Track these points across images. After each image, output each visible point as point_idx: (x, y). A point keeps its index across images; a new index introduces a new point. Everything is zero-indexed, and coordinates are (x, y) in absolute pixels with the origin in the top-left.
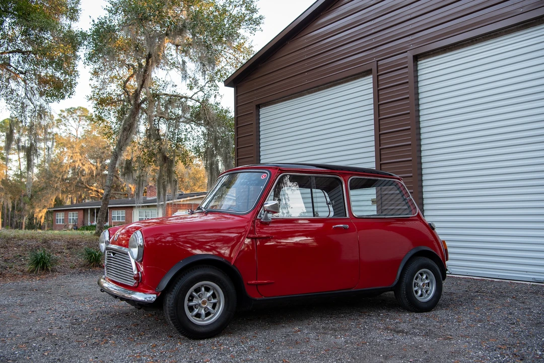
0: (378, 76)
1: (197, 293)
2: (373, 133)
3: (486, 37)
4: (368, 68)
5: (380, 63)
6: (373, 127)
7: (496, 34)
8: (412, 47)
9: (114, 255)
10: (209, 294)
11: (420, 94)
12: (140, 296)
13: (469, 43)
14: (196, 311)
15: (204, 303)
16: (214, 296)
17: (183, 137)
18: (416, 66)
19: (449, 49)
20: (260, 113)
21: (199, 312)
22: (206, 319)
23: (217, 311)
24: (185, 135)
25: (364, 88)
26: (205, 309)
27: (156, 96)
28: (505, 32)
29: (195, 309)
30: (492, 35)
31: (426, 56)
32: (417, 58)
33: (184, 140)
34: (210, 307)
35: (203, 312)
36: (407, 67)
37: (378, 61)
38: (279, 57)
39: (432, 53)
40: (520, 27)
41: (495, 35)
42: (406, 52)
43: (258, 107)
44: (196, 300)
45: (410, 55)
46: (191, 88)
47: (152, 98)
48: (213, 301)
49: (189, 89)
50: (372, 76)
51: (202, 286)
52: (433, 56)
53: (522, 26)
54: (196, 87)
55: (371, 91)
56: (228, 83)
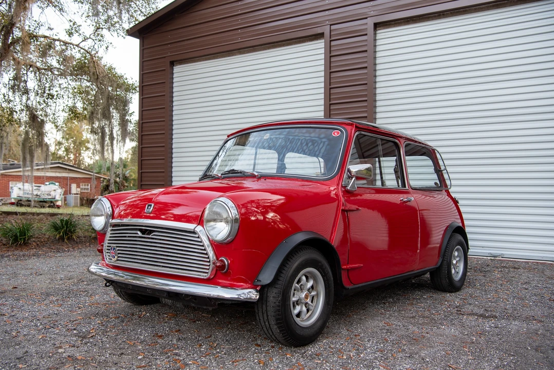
0: (331, 41)
1: (298, 283)
2: (322, 102)
3: (454, 13)
4: (319, 31)
5: (333, 27)
6: (322, 96)
7: (466, 11)
8: (372, 13)
10: (309, 285)
11: (377, 65)
13: (435, 16)
14: (298, 309)
15: (306, 297)
16: (313, 287)
17: (55, 94)
18: (375, 34)
19: (413, 20)
20: (174, 72)
21: (301, 310)
22: (306, 317)
23: (316, 307)
24: (57, 91)
25: (315, 52)
26: (306, 304)
27: (33, 37)
28: (475, 9)
29: (297, 306)
30: (461, 11)
31: (386, 25)
32: (377, 26)
33: (55, 97)
34: (309, 301)
35: (304, 309)
36: (366, 35)
37: (331, 25)
39: (393, 23)
40: (491, 6)
41: (464, 11)
42: (366, 18)
43: (172, 64)
45: (370, 22)
46: (70, 34)
47: (27, 39)
48: (312, 293)
49: (68, 36)
50: (323, 41)
52: (394, 27)
53: (493, 6)
54: (77, 34)
55: (323, 56)
56: (132, 32)
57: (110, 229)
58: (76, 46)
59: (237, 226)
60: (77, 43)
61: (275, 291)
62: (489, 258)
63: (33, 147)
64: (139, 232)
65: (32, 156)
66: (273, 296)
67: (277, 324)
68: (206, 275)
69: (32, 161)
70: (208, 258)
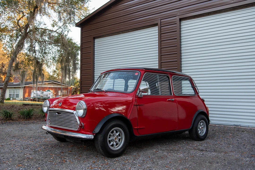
0: (161, 27)
1: (112, 134)
2: (157, 54)
3: (215, 13)
4: (156, 22)
5: (162, 21)
6: (157, 52)
7: (220, 12)
8: (179, 14)
9: (58, 114)
10: (117, 134)
11: (182, 37)
12: (83, 136)
13: (207, 15)
14: (112, 143)
15: (116, 139)
16: (119, 135)
17: (47, 52)
18: (180, 23)
19: (197, 17)
20: (95, 42)
21: (113, 144)
22: (116, 147)
23: (121, 143)
24: (48, 51)
25: (154, 32)
26: (116, 142)
27: (36, 29)
28: (224, 11)
29: (111, 142)
30: (218, 12)
31: (185, 19)
32: (181, 20)
33: (47, 53)
34: (117, 140)
35: (115, 143)
36: (176, 24)
37: (161, 20)
38: (107, 14)
39: (188, 18)
40: (231, 9)
41: (219, 12)
42: (176, 16)
43: (94, 38)
44: (112, 137)
45: (178, 18)
46: (53, 26)
47: (34, 30)
48: (119, 138)
49: (52, 27)
50: (158, 27)
51: (114, 130)
52: (189, 20)
53: (232, 9)
54: (56, 26)
55: (157, 34)
56: (77, 25)
57: (48, 112)
58: (55, 32)
59: (86, 111)
60: (55, 31)
61: (101, 135)
62: (234, 127)
63: (38, 76)
64: (57, 113)
65: (37, 79)
66: (100, 138)
67: (101, 148)
68: (77, 129)
69: (37, 82)
70: (77, 123)
